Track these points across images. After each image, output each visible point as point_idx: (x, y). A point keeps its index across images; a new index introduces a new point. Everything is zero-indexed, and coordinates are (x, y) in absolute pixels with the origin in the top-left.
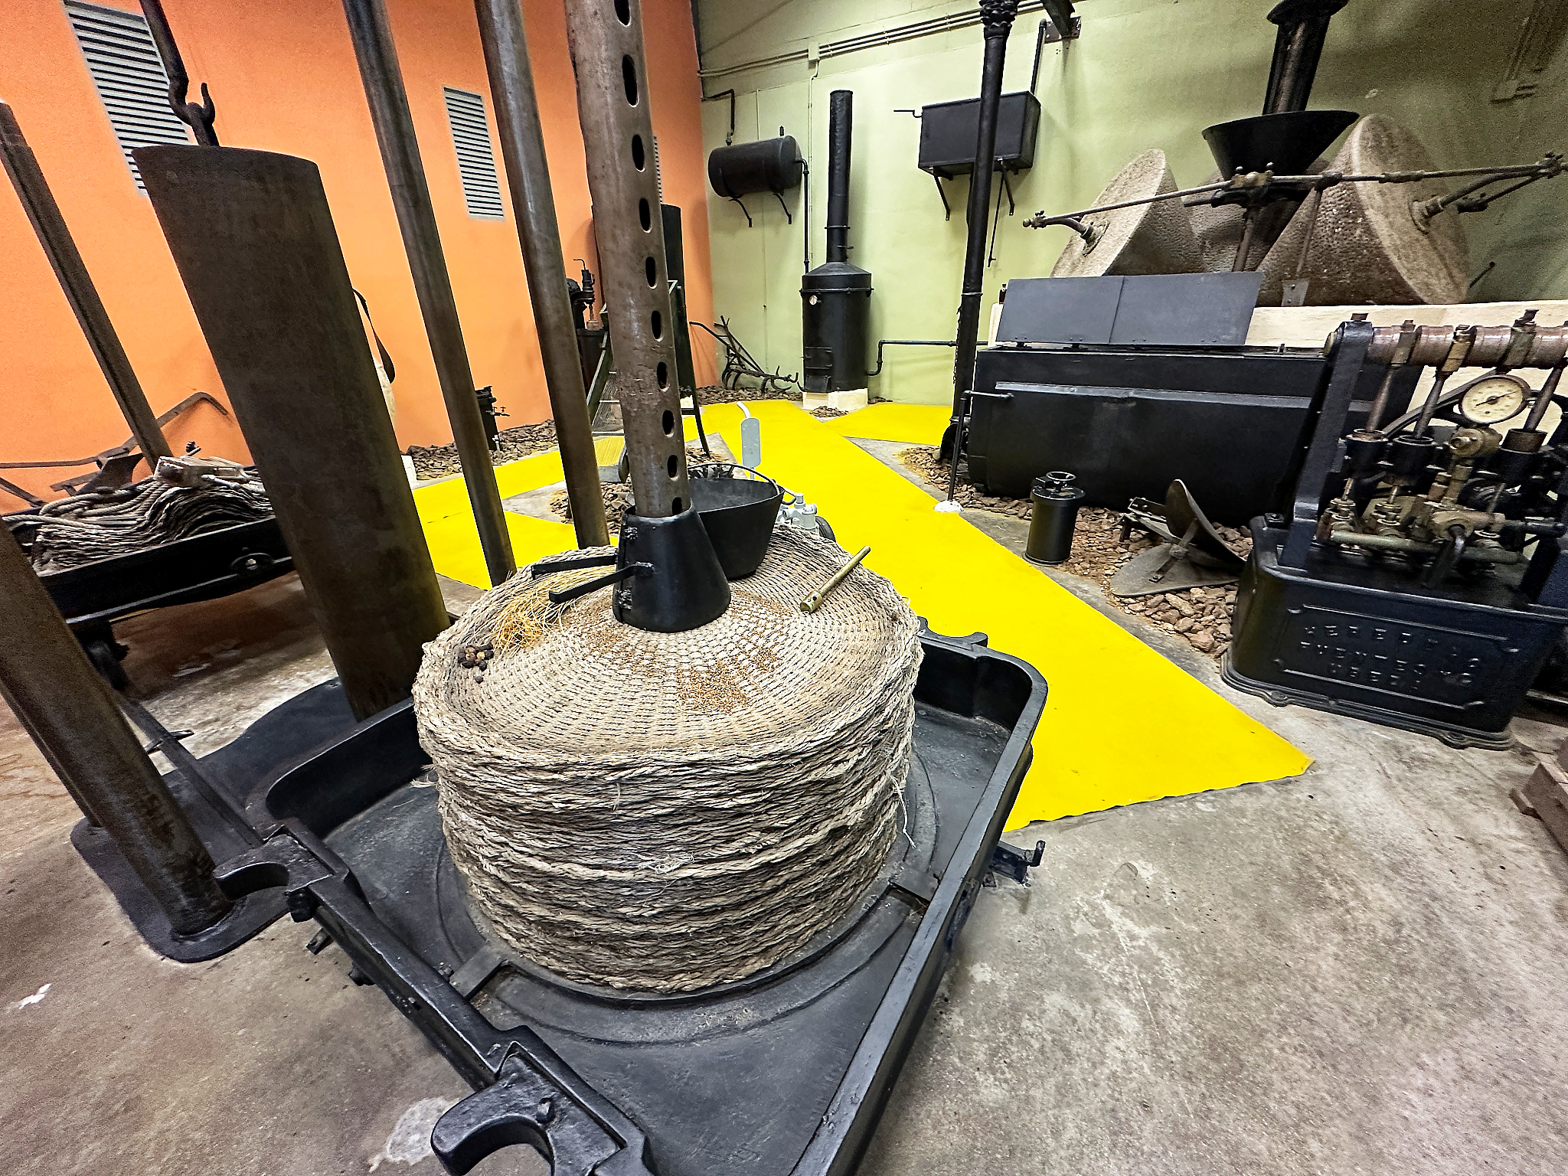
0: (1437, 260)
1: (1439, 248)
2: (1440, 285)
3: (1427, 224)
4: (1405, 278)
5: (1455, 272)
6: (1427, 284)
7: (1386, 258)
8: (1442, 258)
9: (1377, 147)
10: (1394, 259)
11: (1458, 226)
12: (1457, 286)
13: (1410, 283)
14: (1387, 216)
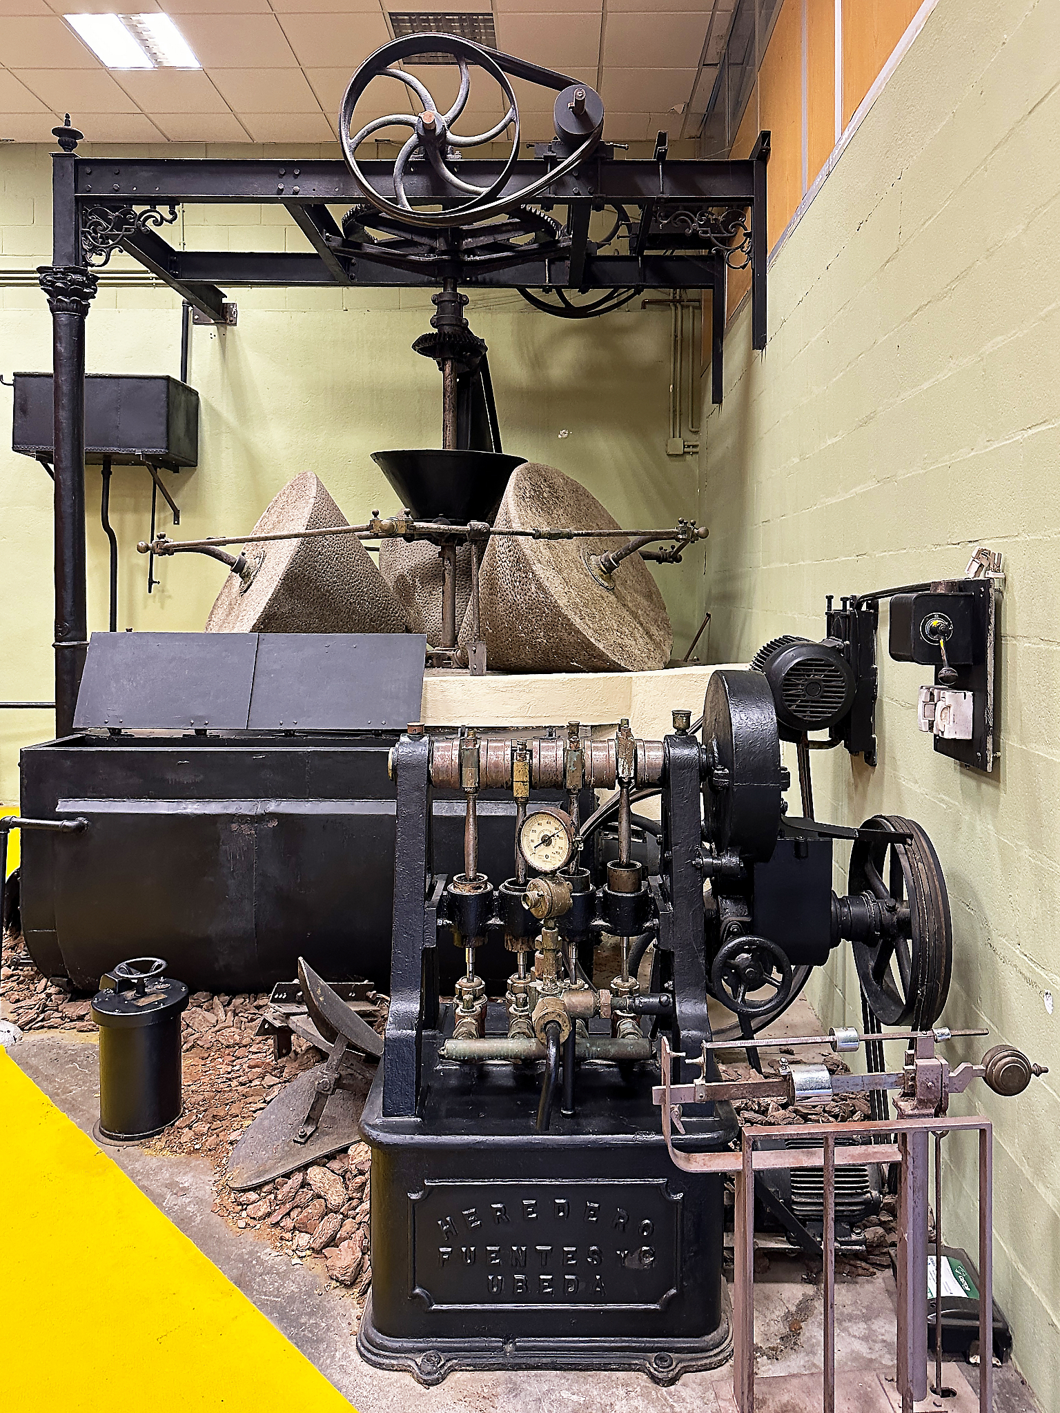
0: (629, 618)
1: (630, 605)
2: (637, 645)
3: (610, 579)
4: (592, 640)
5: (654, 630)
6: (622, 646)
7: (565, 617)
8: (635, 616)
9: (537, 496)
10: (577, 621)
11: (647, 578)
12: (658, 645)
13: (601, 646)
14: (560, 572)
